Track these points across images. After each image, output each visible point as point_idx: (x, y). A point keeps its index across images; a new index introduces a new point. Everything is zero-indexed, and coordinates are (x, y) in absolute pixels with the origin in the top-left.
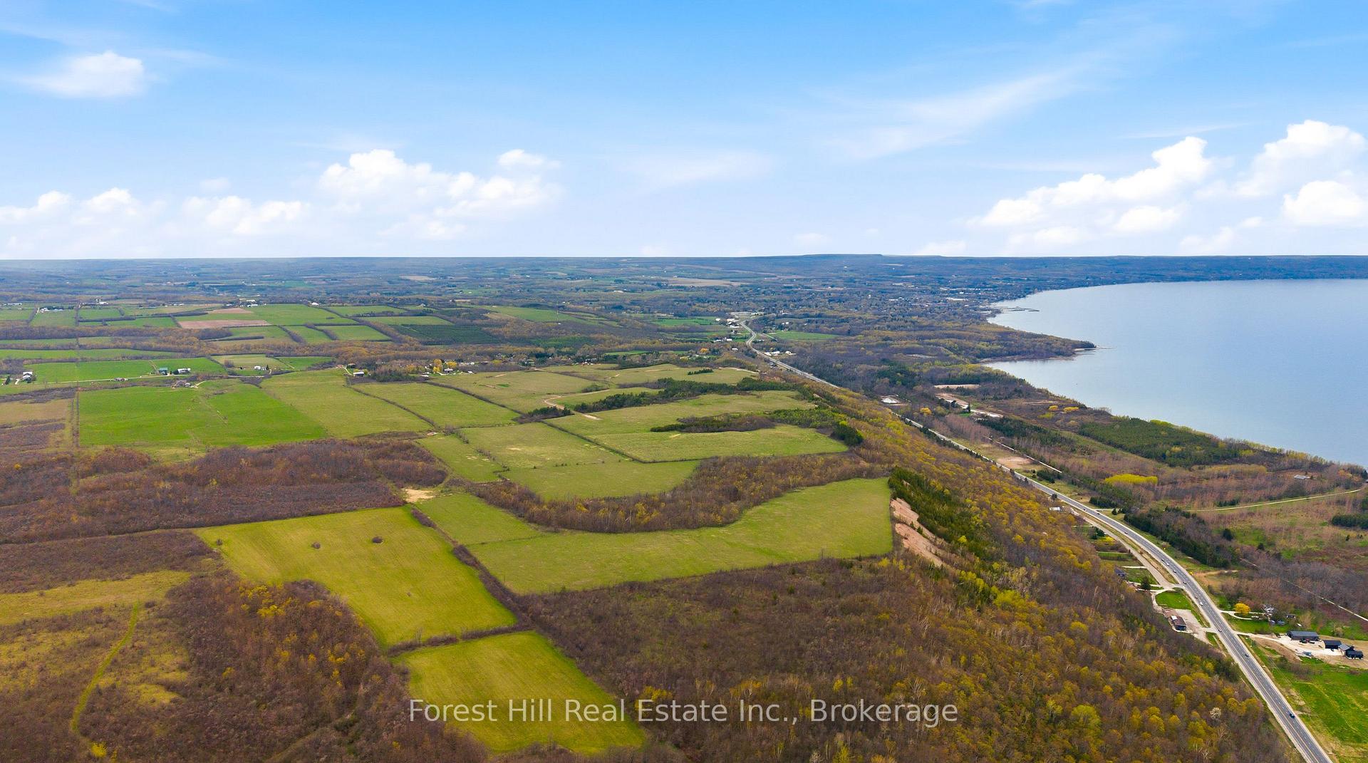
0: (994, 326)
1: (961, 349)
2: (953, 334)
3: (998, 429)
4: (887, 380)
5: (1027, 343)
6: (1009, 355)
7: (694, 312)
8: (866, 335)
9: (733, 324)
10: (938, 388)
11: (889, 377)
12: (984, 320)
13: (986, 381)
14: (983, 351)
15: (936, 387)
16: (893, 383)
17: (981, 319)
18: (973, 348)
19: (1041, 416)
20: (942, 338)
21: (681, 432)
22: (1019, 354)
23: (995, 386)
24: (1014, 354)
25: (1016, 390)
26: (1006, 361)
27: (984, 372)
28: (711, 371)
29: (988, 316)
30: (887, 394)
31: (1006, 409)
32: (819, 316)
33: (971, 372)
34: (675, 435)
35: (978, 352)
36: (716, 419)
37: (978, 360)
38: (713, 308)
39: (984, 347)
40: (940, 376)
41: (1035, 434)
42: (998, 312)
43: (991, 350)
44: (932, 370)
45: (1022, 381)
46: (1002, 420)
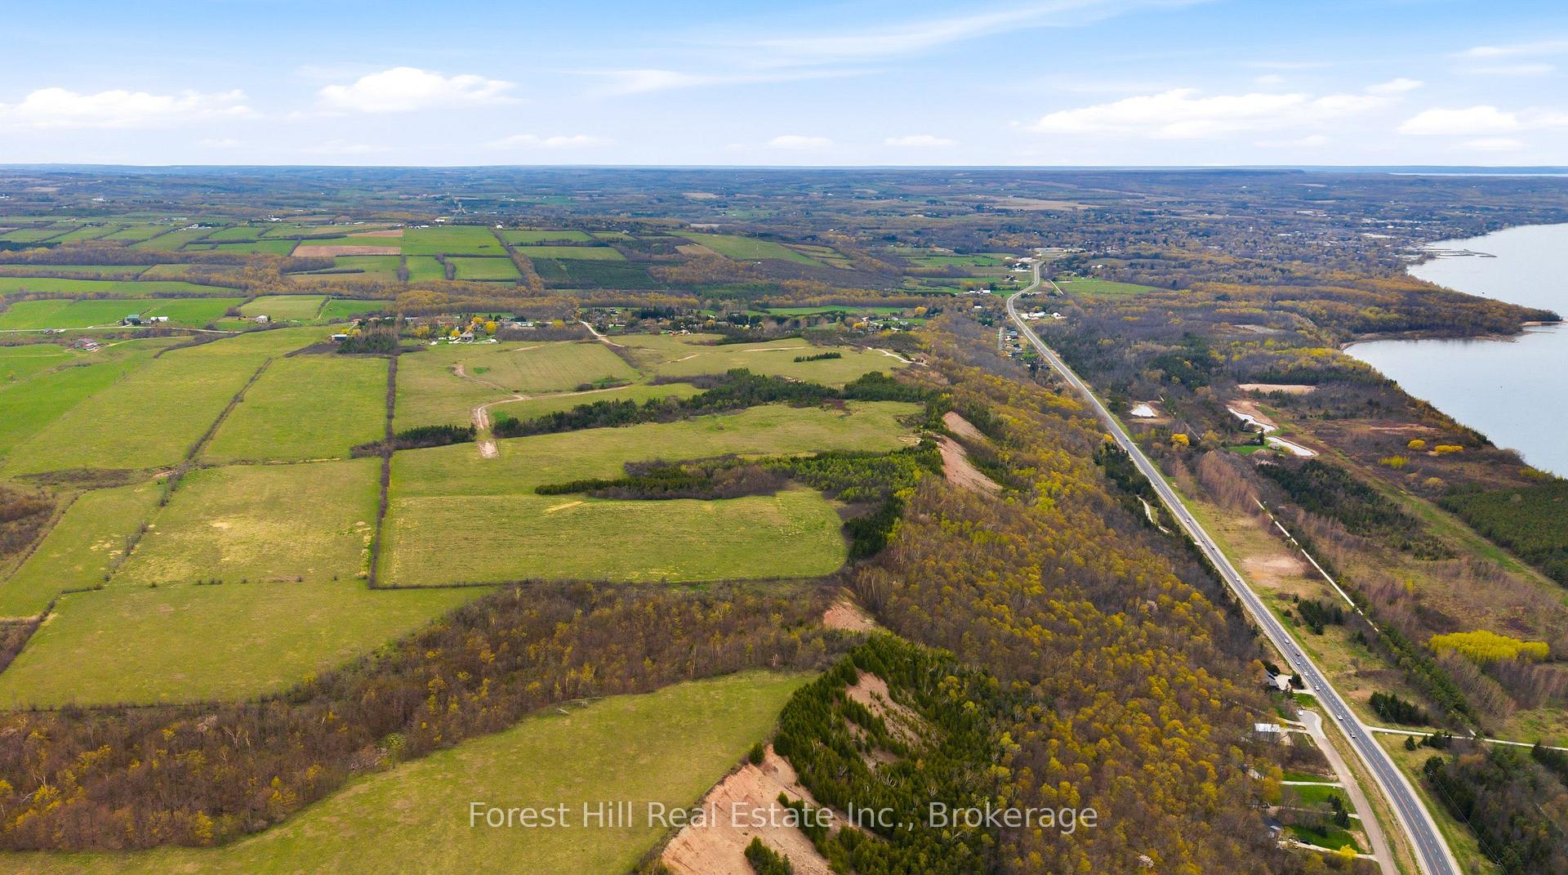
0: (1412, 280)
1: (1331, 317)
2: (1331, 293)
3: (1286, 487)
4: (1159, 373)
5: (1446, 310)
6: (1411, 328)
7: (987, 246)
8: (1194, 290)
9: (1024, 266)
10: (1243, 390)
11: (1164, 369)
12: (1403, 269)
13: (1328, 380)
14: (1365, 320)
15: (1241, 386)
16: (1166, 380)
17: (1398, 267)
18: (1353, 317)
19: (1386, 461)
20: (1302, 299)
21: (591, 495)
22: (1426, 327)
23: (1336, 391)
24: (1420, 327)
25: (1370, 403)
26: (1400, 339)
27: (1335, 364)
28: (837, 356)
29: (1412, 263)
30: (1144, 398)
31: (1331, 439)
32: (1156, 256)
33: (1313, 363)
34: (569, 504)
35: (1357, 323)
36: (683, 468)
37: (1353, 335)
38: (1015, 241)
39: (1372, 316)
40: (1255, 369)
41: (1349, 503)
42: (1431, 257)
43: (1381, 320)
44: (1249, 357)
45: (1391, 384)
46: (1312, 464)
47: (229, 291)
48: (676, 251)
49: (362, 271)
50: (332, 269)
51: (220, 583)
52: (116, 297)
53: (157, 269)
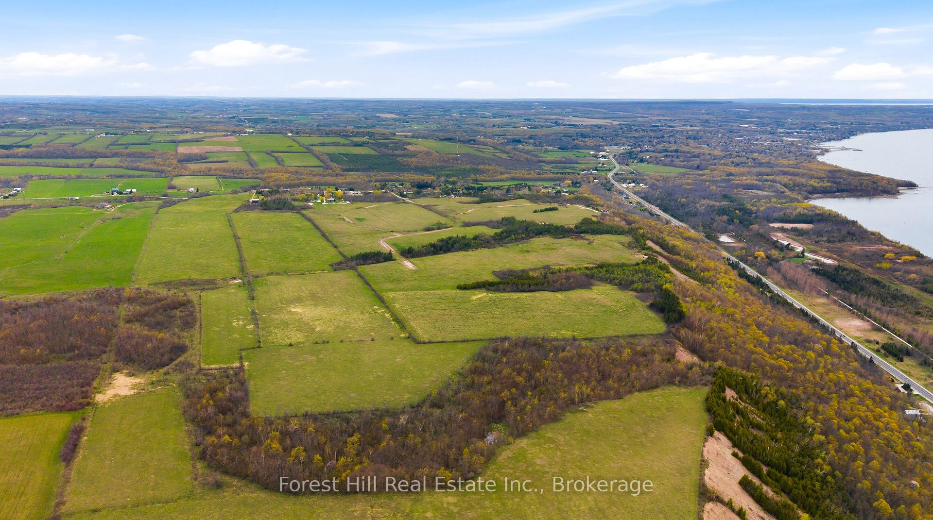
0: (823, 163)
1: (795, 186)
2: (788, 171)
3: (833, 280)
4: (725, 218)
5: (855, 181)
6: (838, 191)
7: (575, 146)
8: (712, 170)
9: (603, 156)
10: (773, 227)
11: (728, 215)
12: (815, 158)
13: (819, 221)
14: (814, 188)
15: (772, 225)
16: (731, 221)
17: (811, 157)
18: (806, 185)
19: (878, 265)
20: (778, 175)
21: (488, 290)
22: (847, 191)
23: (828, 227)
24: (843, 191)
25: (849, 233)
26: (835, 197)
27: (818, 212)
28: (555, 209)
29: (818, 154)
30: (724, 231)
31: (839, 254)
32: (676, 151)
33: (806, 211)
34: (480, 295)
35: (810, 189)
36: (531, 274)
37: (810, 195)
38: (590, 142)
39: (816, 184)
40: (776, 215)
41: (874, 289)
42: (827, 151)
43: (821, 187)
44: (768, 208)
45: (854, 223)
46: (837, 268)
47: (154, 174)
48: (406, 149)
49: (227, 162)
50: (206, 160)
51: (328, 342)
52: (87, 177)
53: (99, 161)
